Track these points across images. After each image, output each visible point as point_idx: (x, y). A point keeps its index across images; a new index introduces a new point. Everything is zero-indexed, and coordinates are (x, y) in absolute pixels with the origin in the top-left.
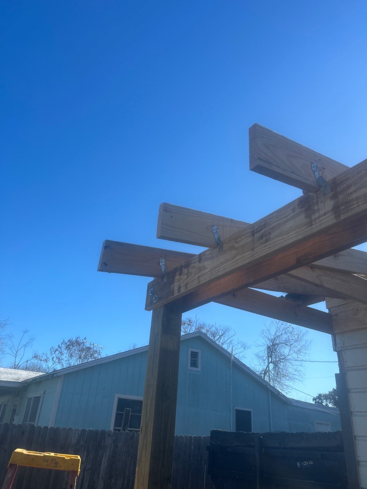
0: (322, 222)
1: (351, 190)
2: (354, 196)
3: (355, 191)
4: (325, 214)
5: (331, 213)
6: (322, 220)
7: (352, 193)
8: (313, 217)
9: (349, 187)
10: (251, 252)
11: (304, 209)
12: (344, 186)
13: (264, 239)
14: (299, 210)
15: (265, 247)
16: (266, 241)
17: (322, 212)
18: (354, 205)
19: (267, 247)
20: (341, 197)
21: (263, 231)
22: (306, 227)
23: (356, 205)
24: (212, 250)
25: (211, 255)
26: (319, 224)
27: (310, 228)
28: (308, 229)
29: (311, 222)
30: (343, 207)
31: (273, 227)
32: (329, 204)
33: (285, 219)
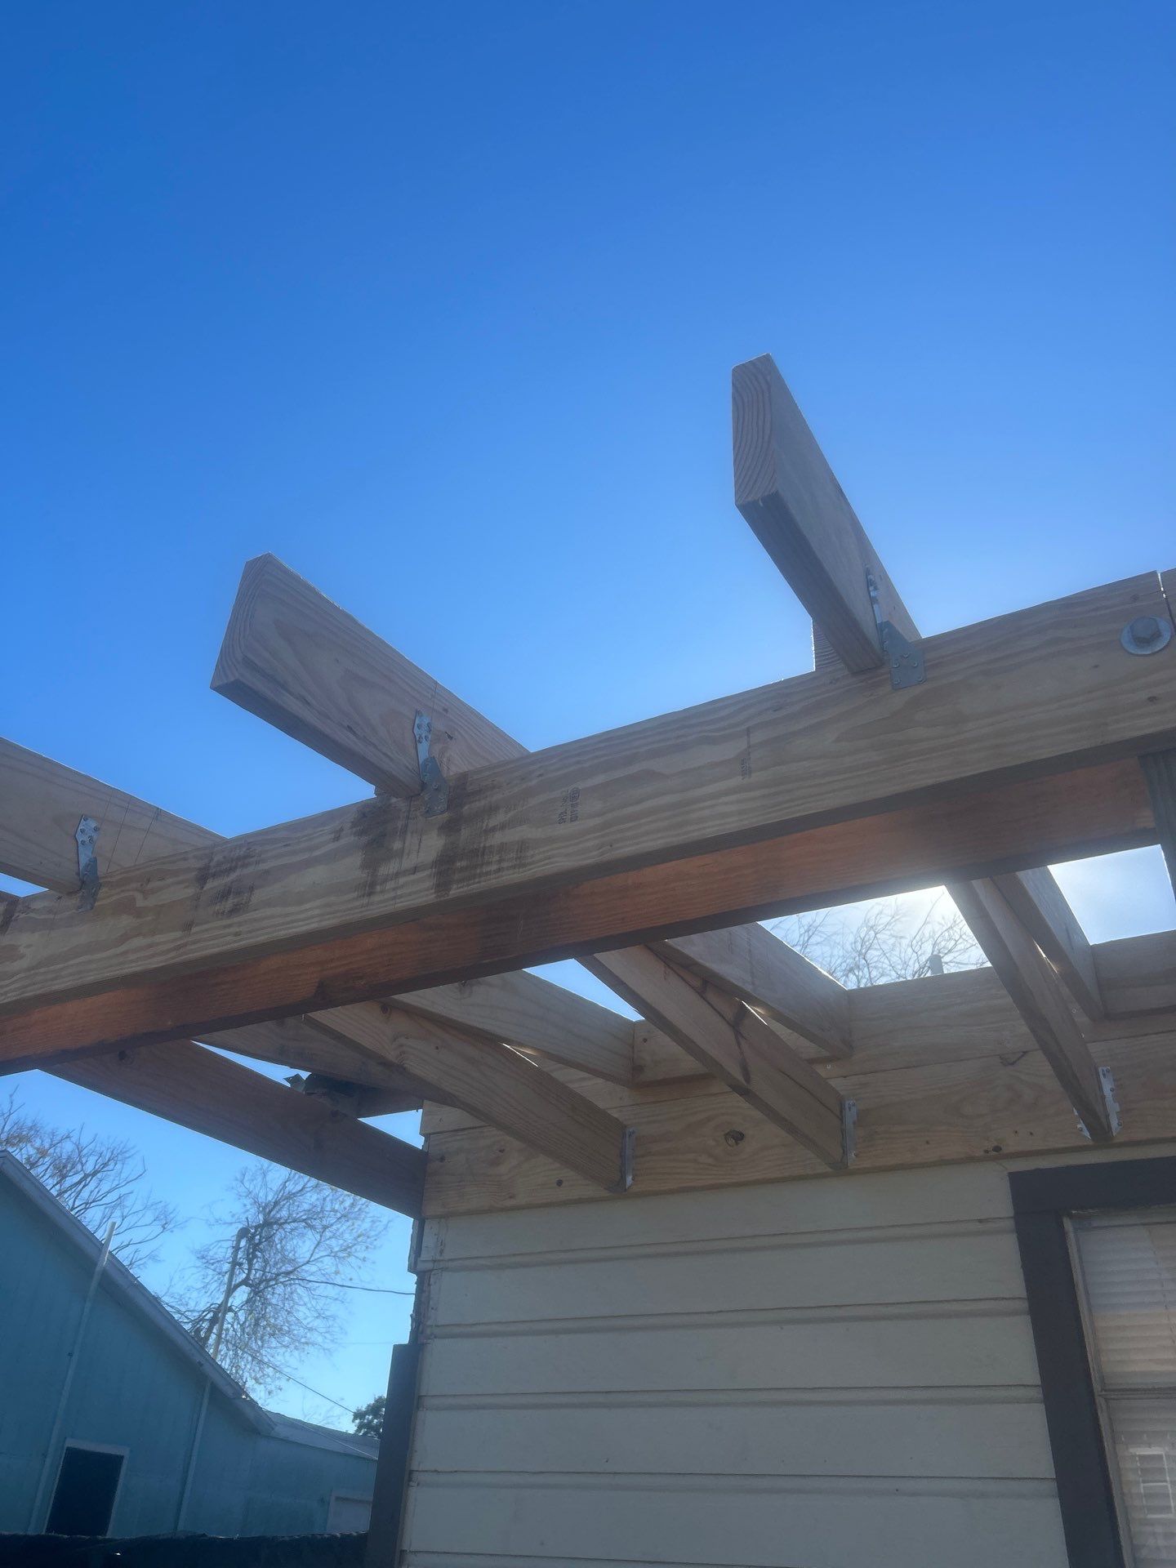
0: (399, 892)
1: (493, 822)
2: (497, 839)
3: (503, 827)
4: (415, 870)
5: (427, 872)
6: (402, 886)
7: (493, 829)
8: (385, 870)
9: (492, 810)
10: (178, 934)
11: (365, 839)
12: (483, 803)
13: (229, 903)
14: (352, 838)
15: (225, 927)
16: (235, 910)
17: (408, 863)
18: (489, 863)
19: (232, 930)
20: (465, 833)
21: (233, 876)
22: (355, 894)
23: (494, 867)
24: (60, 898)
25: (51, 916)
26: (392, 894)
27: (365, 900)
28: (357, 903)
29: (373, 885)
30: (464, 863)
31: (267, 872)
32: (432, 845)
33: (306, 856)
